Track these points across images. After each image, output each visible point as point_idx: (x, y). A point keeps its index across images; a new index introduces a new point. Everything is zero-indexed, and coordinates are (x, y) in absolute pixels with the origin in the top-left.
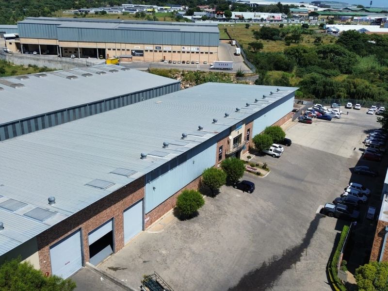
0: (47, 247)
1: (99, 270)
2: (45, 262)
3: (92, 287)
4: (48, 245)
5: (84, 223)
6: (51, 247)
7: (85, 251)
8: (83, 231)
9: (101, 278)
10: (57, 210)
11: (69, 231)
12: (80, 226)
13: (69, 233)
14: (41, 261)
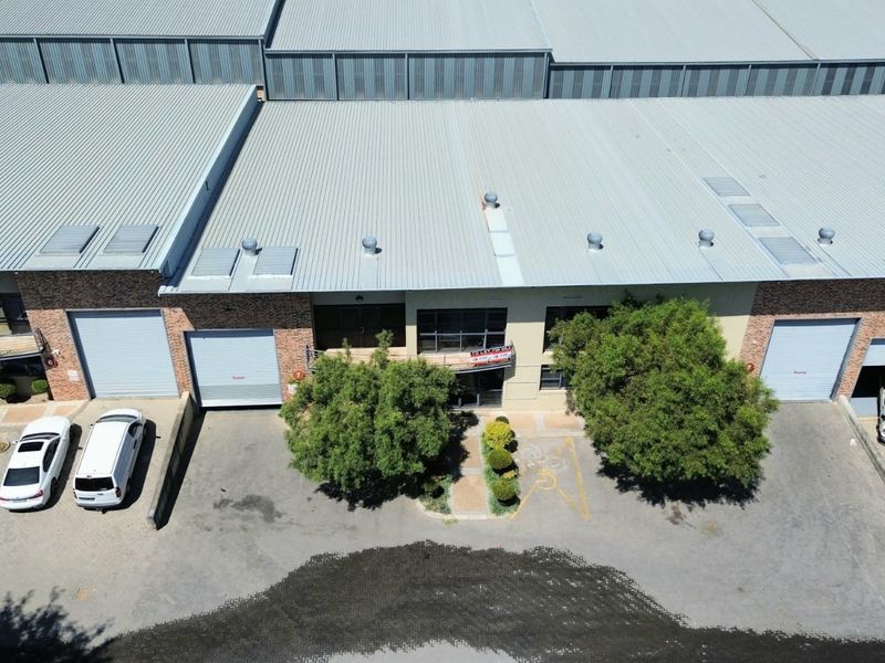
0: (770, 319)
1: (857, 423)
2: (755, 342)
3: (823, 443)
4: (773, 314)
5: (872, 313)
6: (778, 323)
7: (848, 369)
8: (862, 329)
9: (853, 441)
10: (823, 256)
11: (829, 312)
12: (858, 315)
13: (828, 316)
14: (748, 336)
